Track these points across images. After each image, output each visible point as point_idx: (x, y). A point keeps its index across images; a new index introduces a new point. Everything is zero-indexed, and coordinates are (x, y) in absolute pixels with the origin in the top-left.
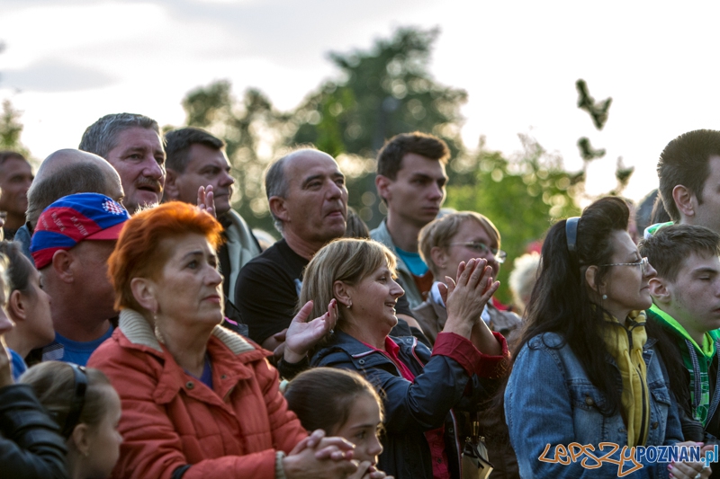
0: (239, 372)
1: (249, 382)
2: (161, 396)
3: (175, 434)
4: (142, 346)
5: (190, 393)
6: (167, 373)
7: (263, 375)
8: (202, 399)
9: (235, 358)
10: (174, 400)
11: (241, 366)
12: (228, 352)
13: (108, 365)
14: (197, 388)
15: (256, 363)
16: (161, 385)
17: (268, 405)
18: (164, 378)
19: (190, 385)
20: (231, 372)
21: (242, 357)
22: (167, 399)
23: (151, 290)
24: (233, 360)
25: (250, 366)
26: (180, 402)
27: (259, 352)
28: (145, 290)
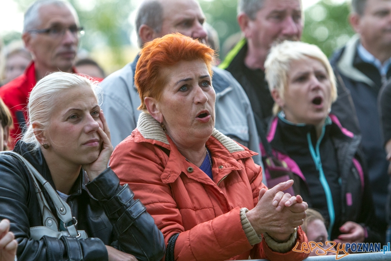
0: (233, 164)
1: (240, 172)
2: (167, 178)
3: (177, 210)
4: (152, 140)
5: (189, 176)
6: (172, 161)
7: (251, 169)
8: (199, 180)
9: (230, 155)
10: (176, 181)
11: (234, 161)
12: (224, 150)
13: (128, 155)
14: (196, 172)
15: (245, 160)
16: (166, 169)
17: (253, 190)
18: (169, 164)
19: (190, 169)
20: (226, 164)
21: (236, 155)
22: (171, 180)
23: (157, 106)
24: (228, 156)
25: (241, 161)
26: (181, 183)
27: (248, 152)
28: (154, 106)
